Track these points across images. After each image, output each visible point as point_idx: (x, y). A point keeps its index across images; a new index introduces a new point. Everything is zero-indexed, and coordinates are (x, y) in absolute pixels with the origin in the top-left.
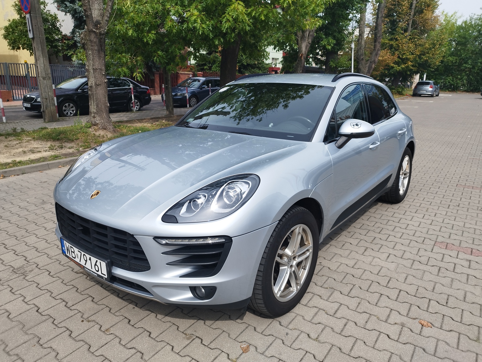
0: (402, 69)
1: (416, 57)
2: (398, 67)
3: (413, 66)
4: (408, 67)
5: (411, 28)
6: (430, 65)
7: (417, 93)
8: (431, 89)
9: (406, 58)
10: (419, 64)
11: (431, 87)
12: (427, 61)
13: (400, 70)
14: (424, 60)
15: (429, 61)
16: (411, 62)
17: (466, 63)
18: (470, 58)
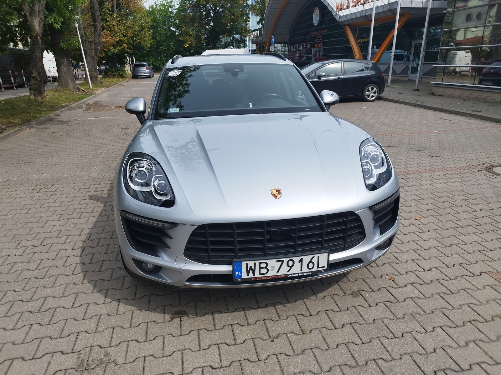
0: (119, 52)
1: (129, 39)
2: (114, 50)
3: (128, 48)
4: (123, 49)
5: (117, 9)
6: (143, 47)
7: (136, 75)
8: (147, 71)
9: (120, 40)
10: (133, 46)
11: (147, 69)
12: (140, 43)
13: (117, 53)
14: (137, 42)
15: (142, 43)
16: (126, 44)
17: (162, 45)
18: (164, 41)
